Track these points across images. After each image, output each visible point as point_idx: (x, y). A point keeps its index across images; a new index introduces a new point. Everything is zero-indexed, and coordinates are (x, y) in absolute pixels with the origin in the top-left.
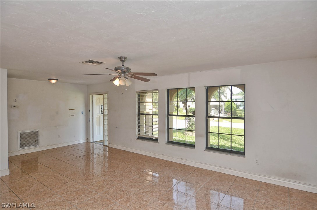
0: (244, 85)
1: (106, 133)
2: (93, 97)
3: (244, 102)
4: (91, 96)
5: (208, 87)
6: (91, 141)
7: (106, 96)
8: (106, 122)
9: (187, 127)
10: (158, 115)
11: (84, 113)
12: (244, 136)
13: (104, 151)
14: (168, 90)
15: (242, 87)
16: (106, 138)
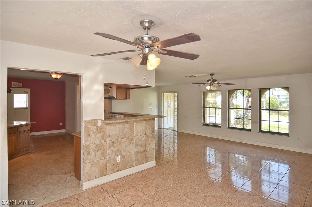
0: (289, 88)
1: (176, 121)
2: (163, 95)
3: (288, 100)
4: (162, 94)
5: (260, 89)
6: (162, 128)
7: (176, 94)
8: (176, 114)
9: (237, 116)
10: (221, 108)
11: (157, 107)
12: (289, 122)
13: (174, 135)
14: (229, 91)
15: (287, 89)
16: (176, 125)
